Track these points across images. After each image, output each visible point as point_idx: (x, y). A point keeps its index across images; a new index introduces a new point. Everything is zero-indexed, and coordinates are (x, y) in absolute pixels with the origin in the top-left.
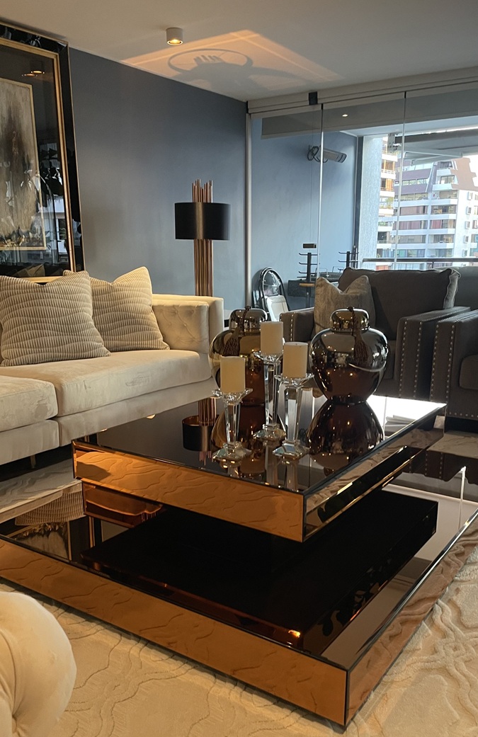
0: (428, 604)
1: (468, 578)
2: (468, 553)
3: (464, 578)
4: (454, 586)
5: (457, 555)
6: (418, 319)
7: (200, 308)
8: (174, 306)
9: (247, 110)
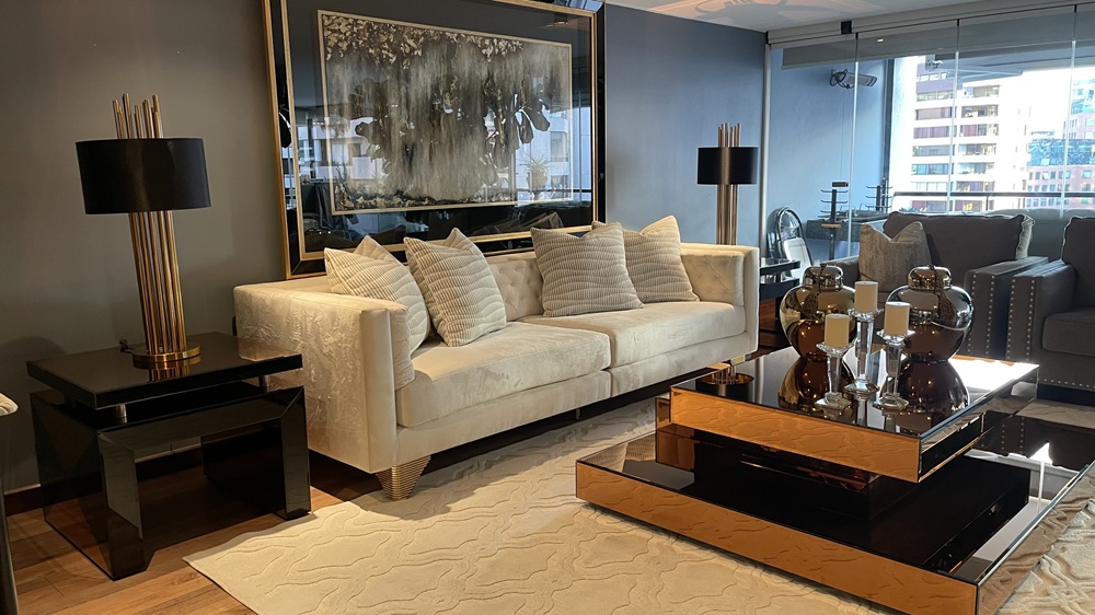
0: (1036, 559)
1: (1073, 539)
2: (1071, 518)
3: (1069, 539)
4: (1059, 545)
5: (1058, 519)
6: (989, 272)
7: (735, 258)
8: (705, 256)
9: (767, 40)
